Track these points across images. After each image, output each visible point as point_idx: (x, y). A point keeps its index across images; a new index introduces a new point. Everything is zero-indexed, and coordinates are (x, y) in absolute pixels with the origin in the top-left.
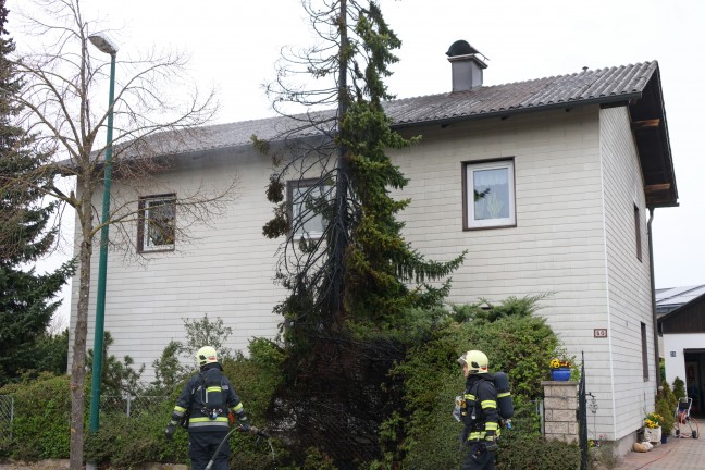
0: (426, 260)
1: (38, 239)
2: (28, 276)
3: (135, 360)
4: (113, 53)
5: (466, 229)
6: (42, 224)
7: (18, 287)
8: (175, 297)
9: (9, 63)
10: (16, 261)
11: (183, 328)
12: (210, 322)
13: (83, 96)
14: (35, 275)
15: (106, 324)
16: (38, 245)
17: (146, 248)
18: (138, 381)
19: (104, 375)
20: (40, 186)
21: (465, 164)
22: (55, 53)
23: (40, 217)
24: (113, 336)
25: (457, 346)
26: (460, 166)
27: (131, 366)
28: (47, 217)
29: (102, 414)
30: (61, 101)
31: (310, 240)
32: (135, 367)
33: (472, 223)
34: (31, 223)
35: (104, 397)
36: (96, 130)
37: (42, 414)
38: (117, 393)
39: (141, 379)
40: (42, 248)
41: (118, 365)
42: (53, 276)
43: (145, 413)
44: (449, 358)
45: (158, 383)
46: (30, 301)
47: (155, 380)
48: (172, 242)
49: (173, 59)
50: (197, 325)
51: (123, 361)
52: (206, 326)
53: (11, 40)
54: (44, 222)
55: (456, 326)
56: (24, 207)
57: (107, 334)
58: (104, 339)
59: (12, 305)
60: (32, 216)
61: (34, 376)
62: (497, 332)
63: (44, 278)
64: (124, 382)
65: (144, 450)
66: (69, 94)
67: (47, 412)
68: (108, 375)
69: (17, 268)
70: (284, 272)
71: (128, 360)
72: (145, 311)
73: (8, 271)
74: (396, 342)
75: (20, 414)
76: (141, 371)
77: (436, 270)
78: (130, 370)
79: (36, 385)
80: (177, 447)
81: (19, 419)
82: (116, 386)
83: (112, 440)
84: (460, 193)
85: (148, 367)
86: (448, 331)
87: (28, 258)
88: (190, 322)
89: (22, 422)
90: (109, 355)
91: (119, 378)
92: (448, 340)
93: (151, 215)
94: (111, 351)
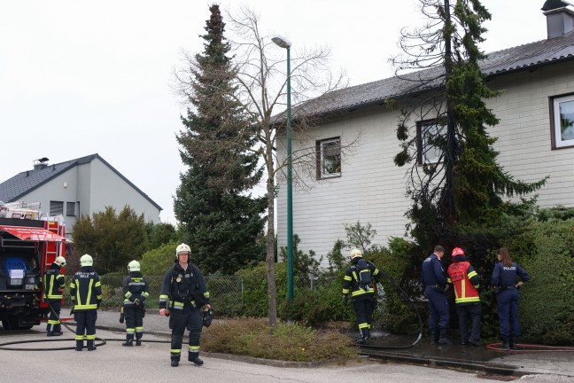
0: (515, 180)
1: (253, 174)
2: (248, 199)
3: (317, 253)
4: (288, 47)
5: (554, 148)
6: (254, 164)
7: (243, 207)
8: (343, 209)
9: (227, 59)
10: (241, 190)
11: (344, 230)
12: (362, 225)
13: (263, 86)
14: (252, 198)
15: (294, 229)
16: (253, 178)
17: (323, 176)
18: (319, 267)
19: (295, 263)
20: (251, 138)
21: (552, 99)
22: (244, 61)
23: (253, 160)
24: (300, 237)
25: (534, 238)
26: (547, 100)
27: (314, 257)
28: (257, 159)
29: (296, 289)
30: (249, 92)
31: (430, 164)
32: (317, 258)
33: (559, 143)
34: (248, 164)
35: (297, 278)
36: (272, 107)
37: (259, 288)
38: (305, 275)
39: (321, 265)
40: (256, 180)
41: (305, 257)
42: (264, 199)
43: (321, 288)
44: (529, 247)
45: (331, 268)
46: (250, 215)
47: (329, 266)
48: (340, 171)
49: (318, 54)
50: (353, 228)
51: (309, 254)
52: (358, 228)
53: (227, 43)
54: (256, 162)
55: (536, 223)
56: (242, 153)
57: (296, 236)
58: (294, 240)
59: (239, 219)
60: (247, 159)
61: (255, 265)
62: (567, 227)
63: (258, 200)
64: (310, 267)
65: (323, 312)
66: (255, 85)
67: (263, 287)
68: (299, 264)
69: (241, 194)
70: (412, 189)
71: (312, 253)
72: (323, 219)
73: (235, 196)
74: (490, 236)
75: (246, 289)
76: (321, 260)
77: (522, 188)
78: (313, 260)
79: (255, 270)
80: (342, 311)
81: (246, 292)
82: (305, 271)
83: (302, 305)
84: (548, 121)
85: (325, 257)
86: (529, 227)
87: (247, 187)
88: (349, 227)
89: (249, 294)
90: (298, 250)
91: (306, 265)
92: (528, 234)
93: (325, 152)
94: (300, 247)
